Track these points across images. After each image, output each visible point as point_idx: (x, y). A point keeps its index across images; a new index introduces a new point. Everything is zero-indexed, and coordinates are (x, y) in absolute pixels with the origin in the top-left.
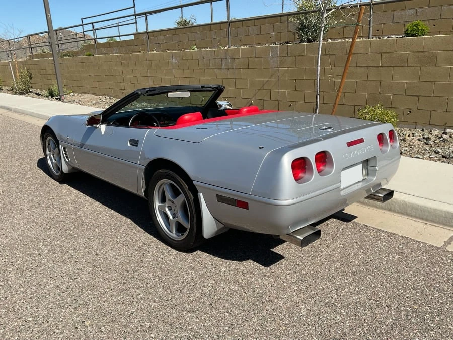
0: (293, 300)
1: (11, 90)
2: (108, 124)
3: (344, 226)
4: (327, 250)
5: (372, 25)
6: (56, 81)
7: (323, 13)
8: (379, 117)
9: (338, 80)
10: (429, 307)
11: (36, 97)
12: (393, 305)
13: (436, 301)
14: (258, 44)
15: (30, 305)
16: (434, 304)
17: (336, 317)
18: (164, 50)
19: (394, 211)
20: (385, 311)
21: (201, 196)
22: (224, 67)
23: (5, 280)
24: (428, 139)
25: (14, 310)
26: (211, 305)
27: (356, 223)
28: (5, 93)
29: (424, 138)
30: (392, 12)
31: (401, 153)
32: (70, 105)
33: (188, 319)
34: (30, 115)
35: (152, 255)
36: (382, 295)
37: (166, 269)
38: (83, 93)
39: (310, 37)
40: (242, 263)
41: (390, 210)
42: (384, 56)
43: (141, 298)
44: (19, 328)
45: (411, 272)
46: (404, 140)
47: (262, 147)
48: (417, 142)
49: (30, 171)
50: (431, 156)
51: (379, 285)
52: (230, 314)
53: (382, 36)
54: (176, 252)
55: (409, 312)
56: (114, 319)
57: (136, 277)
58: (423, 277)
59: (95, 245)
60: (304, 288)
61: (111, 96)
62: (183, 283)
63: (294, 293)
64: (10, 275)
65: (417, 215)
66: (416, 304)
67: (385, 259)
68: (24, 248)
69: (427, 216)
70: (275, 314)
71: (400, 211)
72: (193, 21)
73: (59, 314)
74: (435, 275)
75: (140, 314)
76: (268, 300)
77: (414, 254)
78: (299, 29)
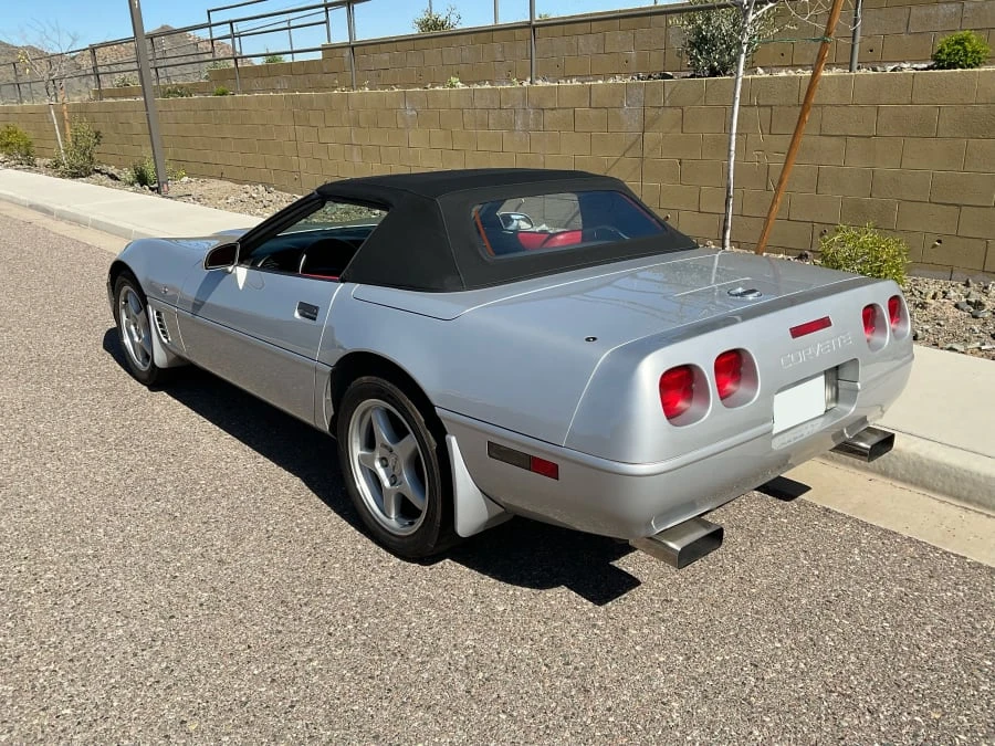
0: (654, 687)
1: (55, 167)
2: (253, 266)
3: (778, 511)
4: (737, 568)
5: (858, 37)
6: (150, 148)
7: (747, 11)
8: (868, 253)
9: (777, 164)
10: (966, 715)
11: (107, 186)
12: (883, 709)
13: (984, 703)
14: (597, 76)
15: (70, 677)
16: (978, 708)
17: (751, 733)
18: (388, 86)
19: (894, 477)
20: (865, 722)
21: (453, 443)
22: (519, 126)
23: (19, 615)
24: (978, 305)
25: (34, 687)
26: (469, 692)
27: (804, 503)
28: (41, 173)
29: (969, 303)
30: (907, 10)
31: (915, 338)
32: (179, 204)
33: (416, 724)
34: (92, 226)
35: (343, 567)
36: (859, 683)
37: (371, 603)
38: (211, 177)
39: (716, 64)
40: (543, 592)
41: (885, 474)
42: (882, 113)
43: (314, 669)
44: (43, 732)
45: (928, 628)
46: (923, 306)
47: (594, 339)
48: (951, 312)
49: (86, 356)
50: (983, 348)
51: (853, 659)
52: (512, 716)
53: (881, 62)
54: (395, 561)
55: (919, 727)
56: (252, 718)
57: (305, 618)
58: (955, 642)
59: (219, 539)
60: (681, 658)
61: (270, 185)
62: (408, 636)
63: (659, 670)
64: (30, 603)
65: (947, 488)
66: (937, 706)
67: (869, 595)
68: (63, 540)
69: (970, 492)
70: (611, 719)
71: (908, 476)
72: (453, 19)
73: (132, 701)
74: (983, 637)
75: (309, 708)
76: (597, 685)
77: (936, 584)
78: (693, 45)
